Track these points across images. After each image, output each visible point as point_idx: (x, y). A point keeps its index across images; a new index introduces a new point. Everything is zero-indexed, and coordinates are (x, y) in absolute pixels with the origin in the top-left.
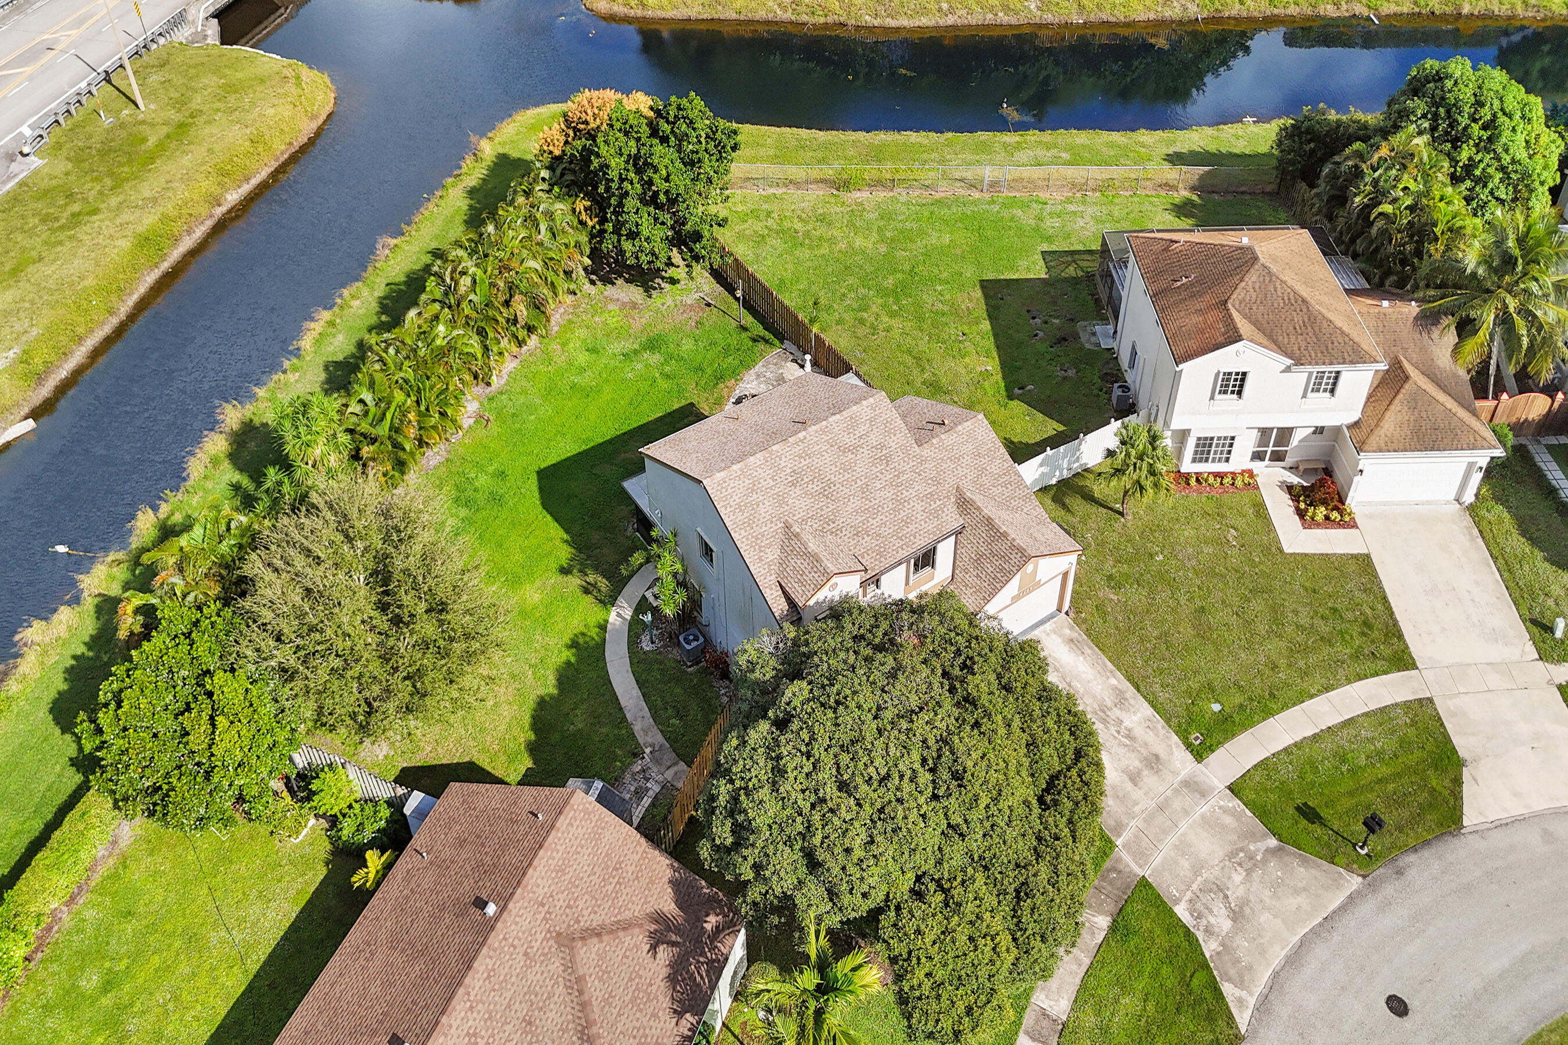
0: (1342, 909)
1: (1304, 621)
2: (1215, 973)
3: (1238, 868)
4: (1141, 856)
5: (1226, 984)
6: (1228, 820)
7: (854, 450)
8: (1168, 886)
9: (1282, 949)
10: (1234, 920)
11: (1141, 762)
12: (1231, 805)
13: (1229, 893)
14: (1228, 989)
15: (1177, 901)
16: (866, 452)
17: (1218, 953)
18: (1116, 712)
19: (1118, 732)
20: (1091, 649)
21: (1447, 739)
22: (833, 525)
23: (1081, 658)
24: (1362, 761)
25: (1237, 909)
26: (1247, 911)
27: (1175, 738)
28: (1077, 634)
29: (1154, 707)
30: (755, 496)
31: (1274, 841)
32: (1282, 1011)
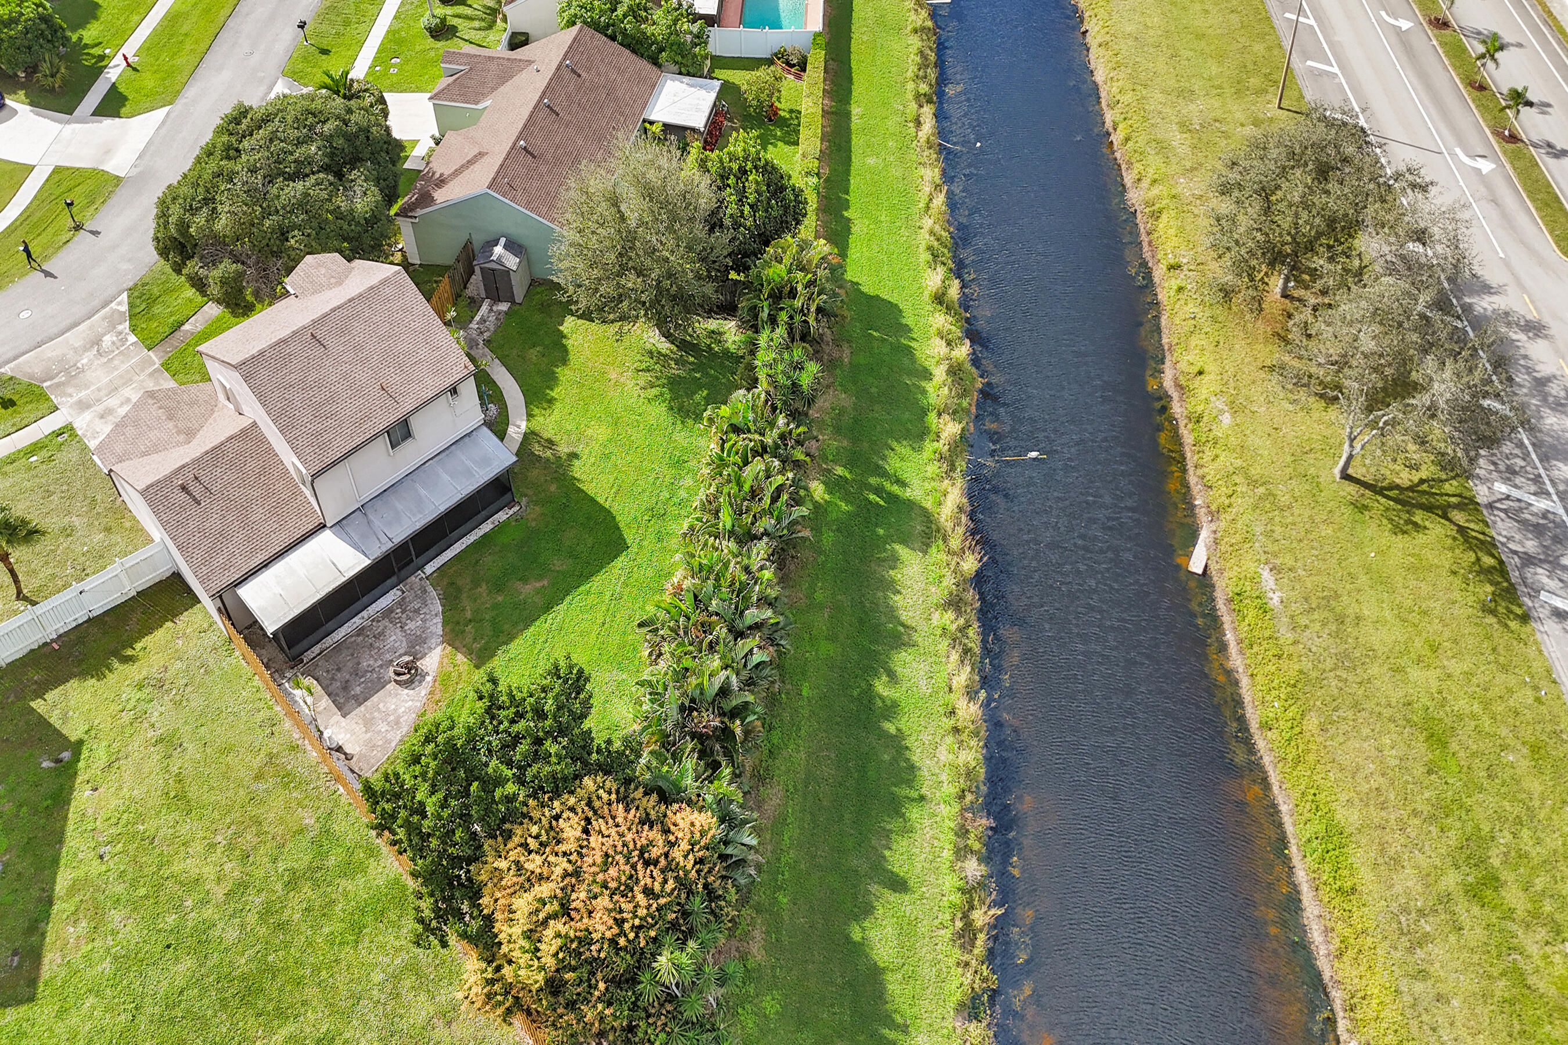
0: (24, 354)
2: (127, 314)
3: (80, 367)
5: (124, 310)
9: (76, 331)
10: (99, 341)
13: (95, 353)
15: (133, 344)
17: (120, 323)
25: (94, 346)
26: (88, 346)
27: (80, 433)
31: (45, 385)
32: (96, 303)
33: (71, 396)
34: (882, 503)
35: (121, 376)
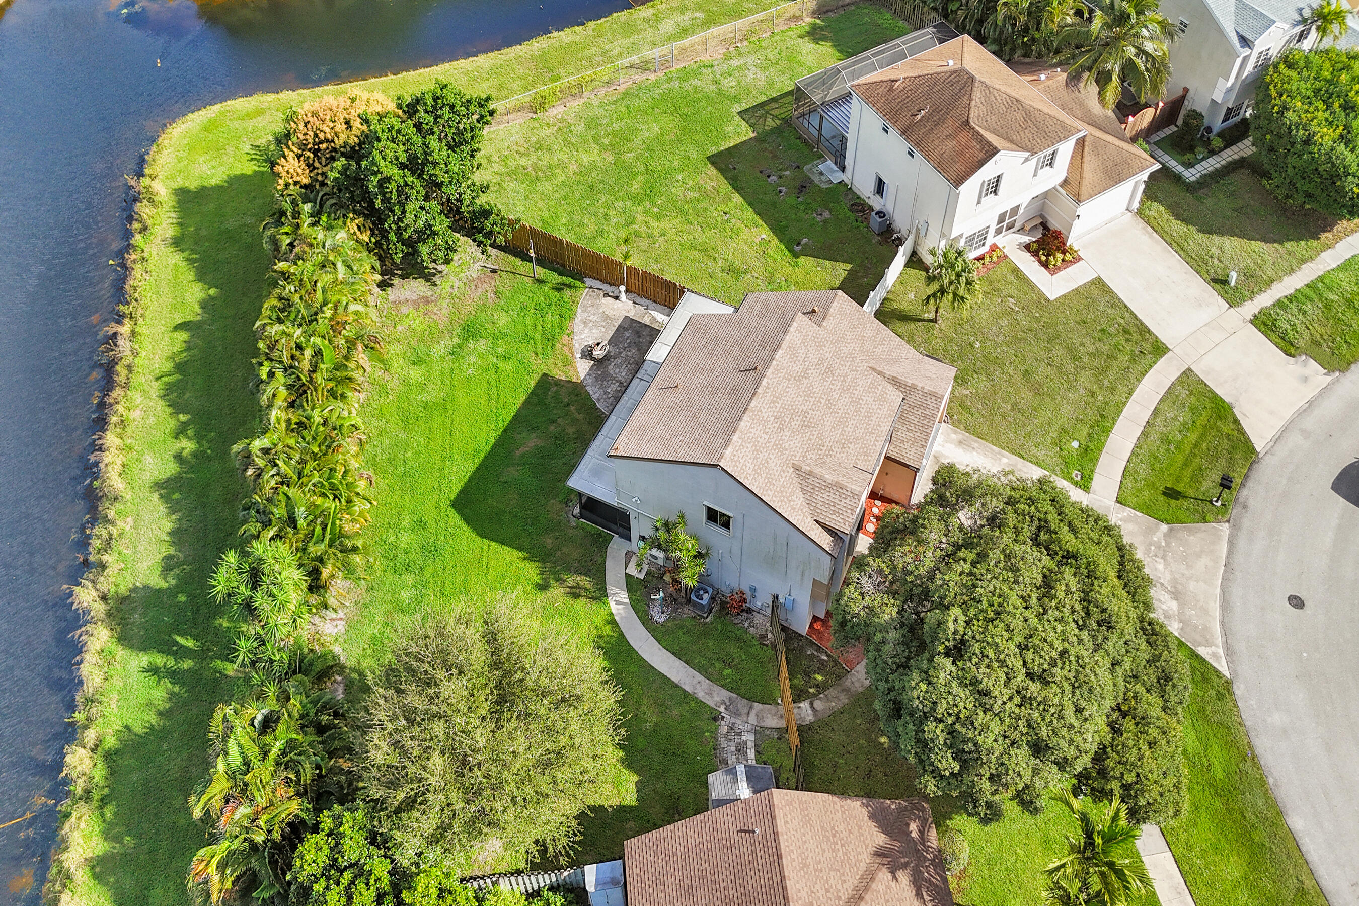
0: (1230, 553)
1: (1092, 349)
2: (1189, 644)
3: (1157, 559)
5: (1199, 649)
6: (1131, 527)
7: (805, 375)
9: (1215, 602)
10: (1177, 599)
12: (1126, 515)
13: (1162, 581)
14: (1202, 651)
16: (814, 372)
17: (1182, 629)
20: (977, 443)
21: (1215, 395)
22: (824, 449)
23: (975, 453)
24: (1179, 437)
25: (1173, 590)
26: (1180, 587)
28: (962, 435)
29: (1040, 466)
30: (761, 455)
31: (1165, 527)
34: (178, 639)
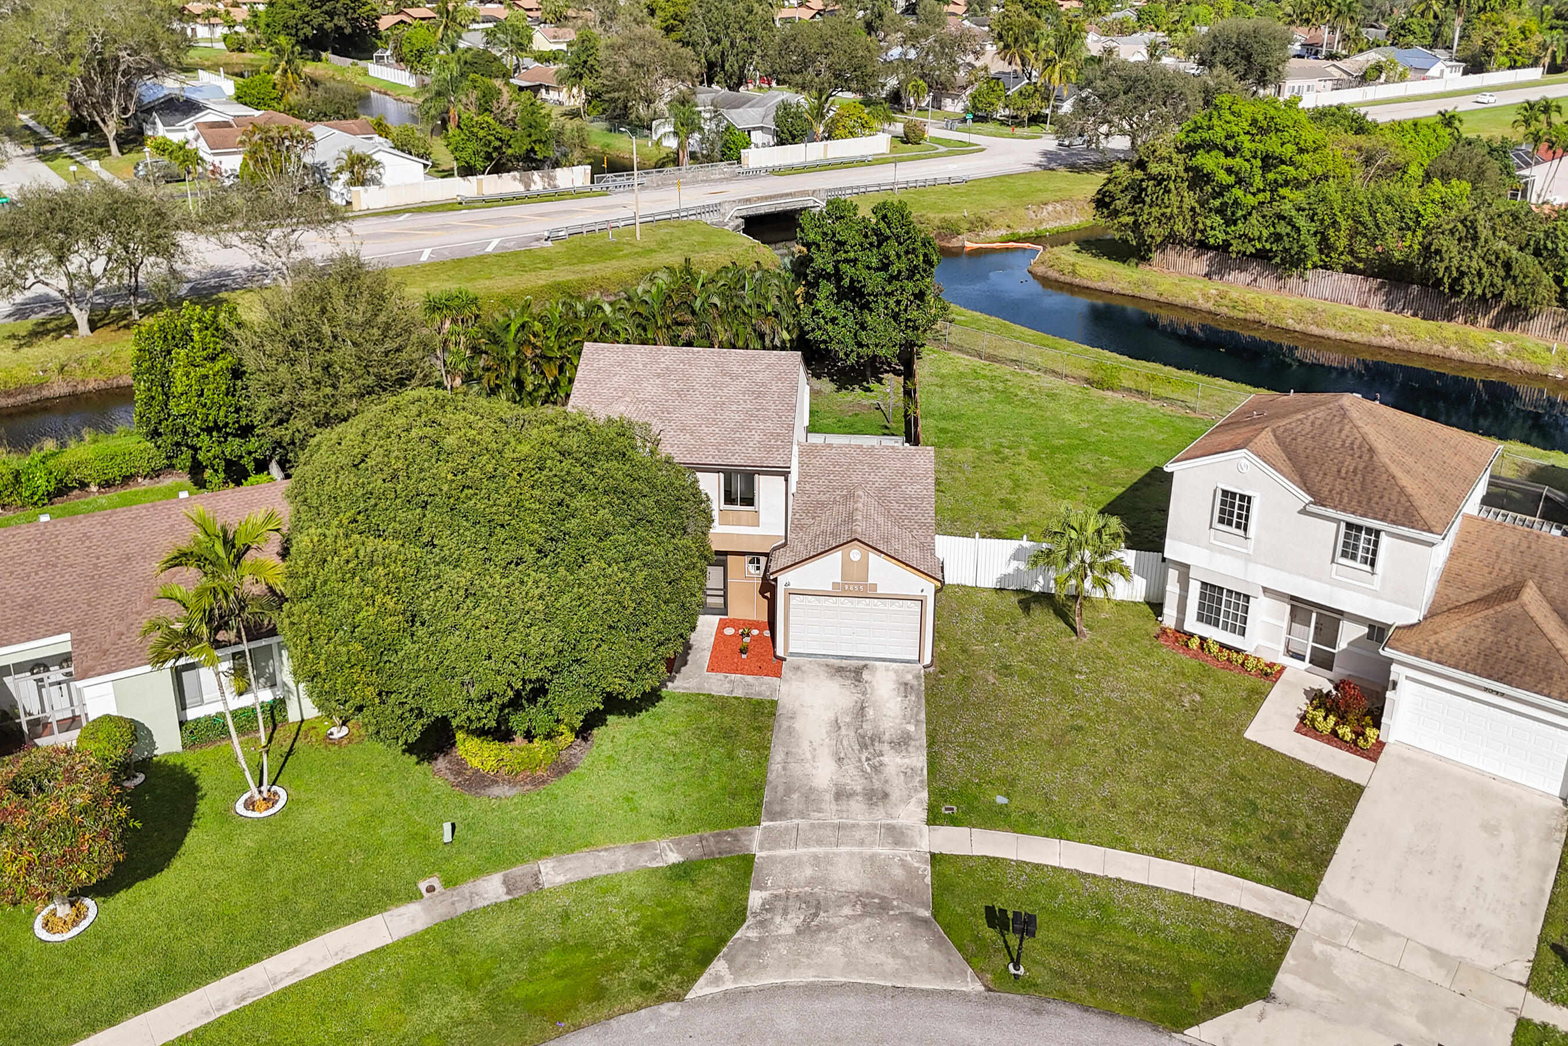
0: (927, 994)
1: (1198, 792)
2: (726, 949)
3: (859, 906)
4: (772, 840)
5: (723, 961)
6: (898, 873)
8: (768, 875)
9: (815, 977)
10: (799, 931)
11: (864, 789)
12: (916, 865)
14: (719, 965)
15: (760, 888)
17: (748, 941)
18: (886, 747)
19: (868, 759)
20: (918, 699)
23: (900, 699)
25: (815, 928)
26: (823, 935)
27: (925, 795)
28: (919, 683)
29: (931, 764)
31: (927, 914)
32: (748, 1010)
33: (903, 864)
35: (820, 842)
